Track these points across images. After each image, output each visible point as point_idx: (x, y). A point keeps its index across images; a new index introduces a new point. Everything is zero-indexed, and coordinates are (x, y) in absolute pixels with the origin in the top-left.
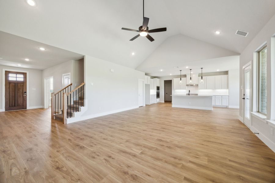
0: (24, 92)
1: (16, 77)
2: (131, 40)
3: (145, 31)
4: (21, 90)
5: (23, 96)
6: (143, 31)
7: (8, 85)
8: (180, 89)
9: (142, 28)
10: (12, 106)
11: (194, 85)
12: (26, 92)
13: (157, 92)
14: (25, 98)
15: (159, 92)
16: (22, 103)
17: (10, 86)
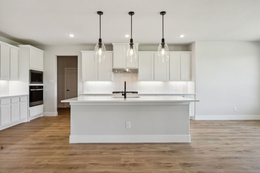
8: (98, 80)
11: (127, 70)
13: (31, 87)
15: (42, 87)
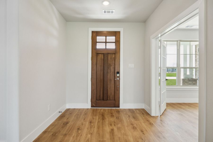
0: (116, 71)
1: (106, 42)
4: (112, 67)
5: (115, 80)
7: (95, 57)
10: (100, 100)
12: (118, 73)
14: (118, 83)
16: (113, 93)
17: (98, 60)
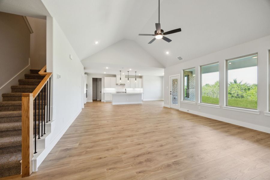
2: (149, 43)
3: (161, 34)
6: (158, 34)
9: (156, 32)
15: (87, 90)
